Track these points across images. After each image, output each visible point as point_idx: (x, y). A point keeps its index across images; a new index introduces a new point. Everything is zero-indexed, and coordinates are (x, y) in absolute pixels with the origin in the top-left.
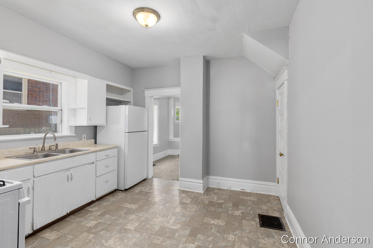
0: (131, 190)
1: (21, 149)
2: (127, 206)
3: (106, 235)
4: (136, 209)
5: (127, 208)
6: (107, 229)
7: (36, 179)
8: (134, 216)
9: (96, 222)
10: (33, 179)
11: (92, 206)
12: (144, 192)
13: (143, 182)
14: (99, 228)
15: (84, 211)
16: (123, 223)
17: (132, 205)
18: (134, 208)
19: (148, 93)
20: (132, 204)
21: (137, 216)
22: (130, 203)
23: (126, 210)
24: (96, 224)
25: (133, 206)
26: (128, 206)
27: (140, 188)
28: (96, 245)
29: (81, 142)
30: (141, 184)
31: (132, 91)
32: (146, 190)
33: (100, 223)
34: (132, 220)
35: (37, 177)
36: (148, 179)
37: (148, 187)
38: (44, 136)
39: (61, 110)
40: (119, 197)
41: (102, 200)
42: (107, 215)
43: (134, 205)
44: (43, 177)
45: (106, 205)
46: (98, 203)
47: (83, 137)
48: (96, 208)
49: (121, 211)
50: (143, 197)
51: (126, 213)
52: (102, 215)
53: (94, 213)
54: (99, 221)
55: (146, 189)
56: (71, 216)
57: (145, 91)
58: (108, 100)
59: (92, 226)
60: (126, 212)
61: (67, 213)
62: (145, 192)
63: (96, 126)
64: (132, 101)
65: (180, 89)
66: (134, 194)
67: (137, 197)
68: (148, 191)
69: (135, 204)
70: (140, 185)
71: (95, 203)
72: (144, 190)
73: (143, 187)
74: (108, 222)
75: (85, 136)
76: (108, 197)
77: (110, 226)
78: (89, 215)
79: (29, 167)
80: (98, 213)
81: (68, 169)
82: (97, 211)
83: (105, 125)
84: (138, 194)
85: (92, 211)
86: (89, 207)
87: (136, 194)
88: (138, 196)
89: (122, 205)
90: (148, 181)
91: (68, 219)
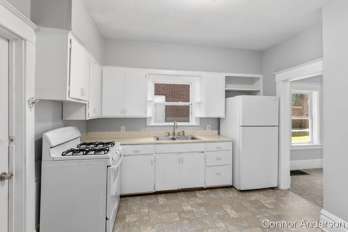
0: (247, 194)
1: (162, 132)
2: (227, 210)
3: (185, 227)
4: (233, 218)
5: (226, 211)
6: (191, 221)
7: (157, 155)
8: (223, 225)
9: (190, 208)
10: (155, 154)
11: (201, 192)
12: (259, 204)
13: (271, 190)
14: (188, 216)
15: (193, 193)
16: (208, 224)
17: (233, 211)
18: (232, 216)
19: (280, 77)
20: (235, 210)
21: (226, 228)
22: (233, 208)
23: (222, 213)
24: (190, 210)
25: (232, 213)
26: (229, 210)
27: (260, 195)
28: (172, 230)
29: (205, 131)
30: (265, 192)
31: (261, 79)
32: (264, 202)
33: (192, 211)
34: (217, 227)
35: (157, 154)
36: (280, 190)
37: (270, 200)
38: (174, 124)
39: (191, 104)
40: (228, 196)
41: (213, 190)
42: (203, 208)
43: (235, 213)
44: (162, 154)
45: (212, 197)
46: (207, 192)
47: (207, 128)
48: (202, 196)
49: (218, 212)
50: (253, 209)
51: (219, 216)
52: (200, 205)
53: (197, 199)
54: (193, 209)
55: (266, 201)
56: (183, 193)
57: (276, 75)
58: (227, 91)
59: (186, 210)
60: (221, 215)
61: (178, 189)
62: (263, 204)
63: (220, 118)
64: (261, 90)
65: (322, 61)
66: (246, 200)
67: (246, 205)
68: (266, 205)
69: (237, 212)
70: (262, 193)
71: (206, 191)
72: (262, 201)
73: (265, 197)
74: (197, 215)
75: (209, 126)
76: (220, 189)
77: (196, 220)
78: (193, 198)
79: (152, 145)
80: (200, 201)
81: (180, 153)
82: (201, 198)
83: (224, 117)
84: (251, 202)
85: (197, 197)
86: (198, 192)
87: (248, 201)
88: (249, 205)
89: (223, 206)
90: (278, 191)
91: (179, 194)
